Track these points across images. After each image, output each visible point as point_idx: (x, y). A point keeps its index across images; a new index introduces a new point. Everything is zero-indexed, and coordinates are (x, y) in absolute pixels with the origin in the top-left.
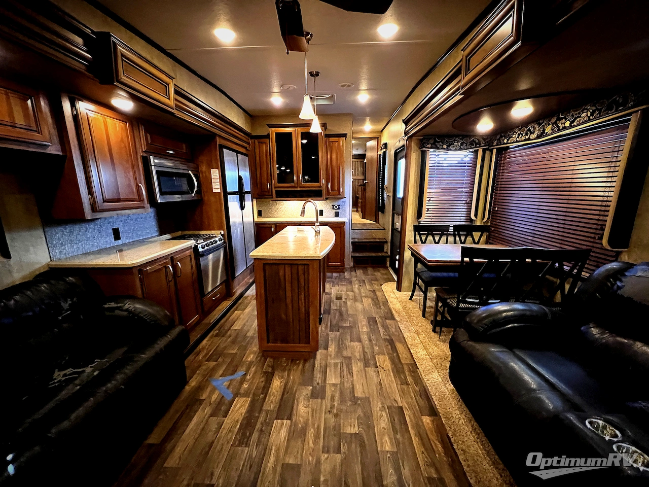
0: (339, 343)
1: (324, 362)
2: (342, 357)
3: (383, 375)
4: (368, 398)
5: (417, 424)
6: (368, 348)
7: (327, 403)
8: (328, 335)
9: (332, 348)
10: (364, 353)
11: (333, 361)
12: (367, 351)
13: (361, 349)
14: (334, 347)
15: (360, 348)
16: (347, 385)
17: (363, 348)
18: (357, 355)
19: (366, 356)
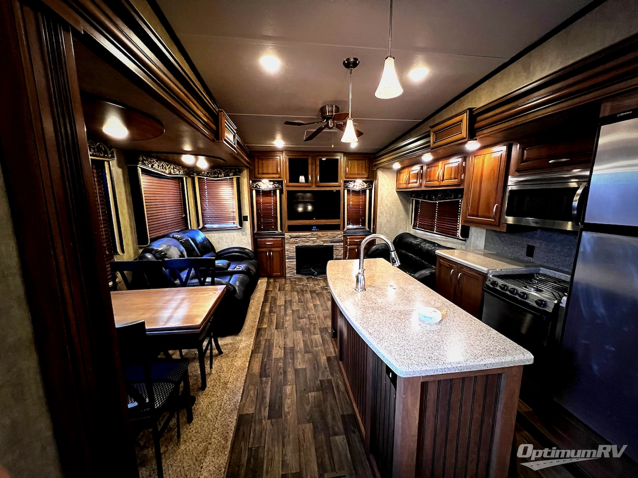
0: (318, 366)
1: (326, 346)
2: (312, 352)
3: (281, 343)
4: (293, 331)
5: (270, 325)
6: (289, 363)
7: (318, 327)
8: (332, 374)
9: (323, 359)
10: (293, 359)
11: (319, 348)
12: (290, 361)
13: (295, 361)
14: (322, 361)
15: (297, 362)
16: (307, 335)
17: (293, 363)
18: (299, 356)
19: (292, 355)
